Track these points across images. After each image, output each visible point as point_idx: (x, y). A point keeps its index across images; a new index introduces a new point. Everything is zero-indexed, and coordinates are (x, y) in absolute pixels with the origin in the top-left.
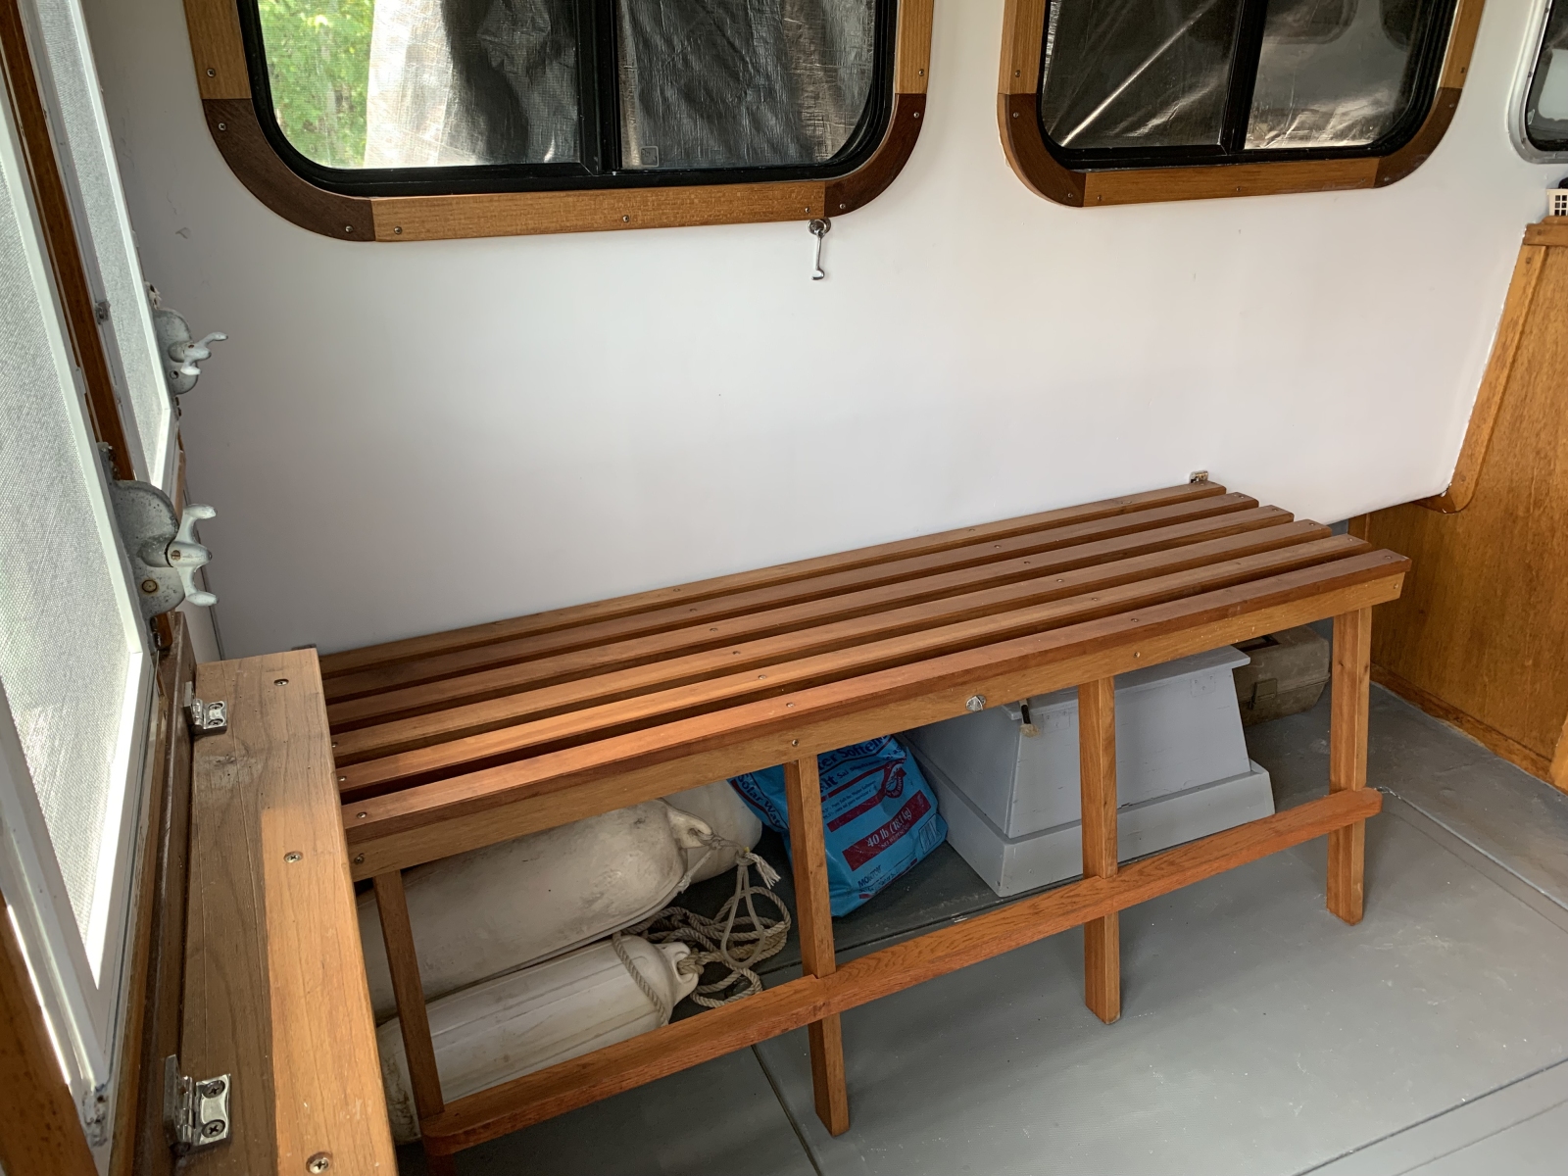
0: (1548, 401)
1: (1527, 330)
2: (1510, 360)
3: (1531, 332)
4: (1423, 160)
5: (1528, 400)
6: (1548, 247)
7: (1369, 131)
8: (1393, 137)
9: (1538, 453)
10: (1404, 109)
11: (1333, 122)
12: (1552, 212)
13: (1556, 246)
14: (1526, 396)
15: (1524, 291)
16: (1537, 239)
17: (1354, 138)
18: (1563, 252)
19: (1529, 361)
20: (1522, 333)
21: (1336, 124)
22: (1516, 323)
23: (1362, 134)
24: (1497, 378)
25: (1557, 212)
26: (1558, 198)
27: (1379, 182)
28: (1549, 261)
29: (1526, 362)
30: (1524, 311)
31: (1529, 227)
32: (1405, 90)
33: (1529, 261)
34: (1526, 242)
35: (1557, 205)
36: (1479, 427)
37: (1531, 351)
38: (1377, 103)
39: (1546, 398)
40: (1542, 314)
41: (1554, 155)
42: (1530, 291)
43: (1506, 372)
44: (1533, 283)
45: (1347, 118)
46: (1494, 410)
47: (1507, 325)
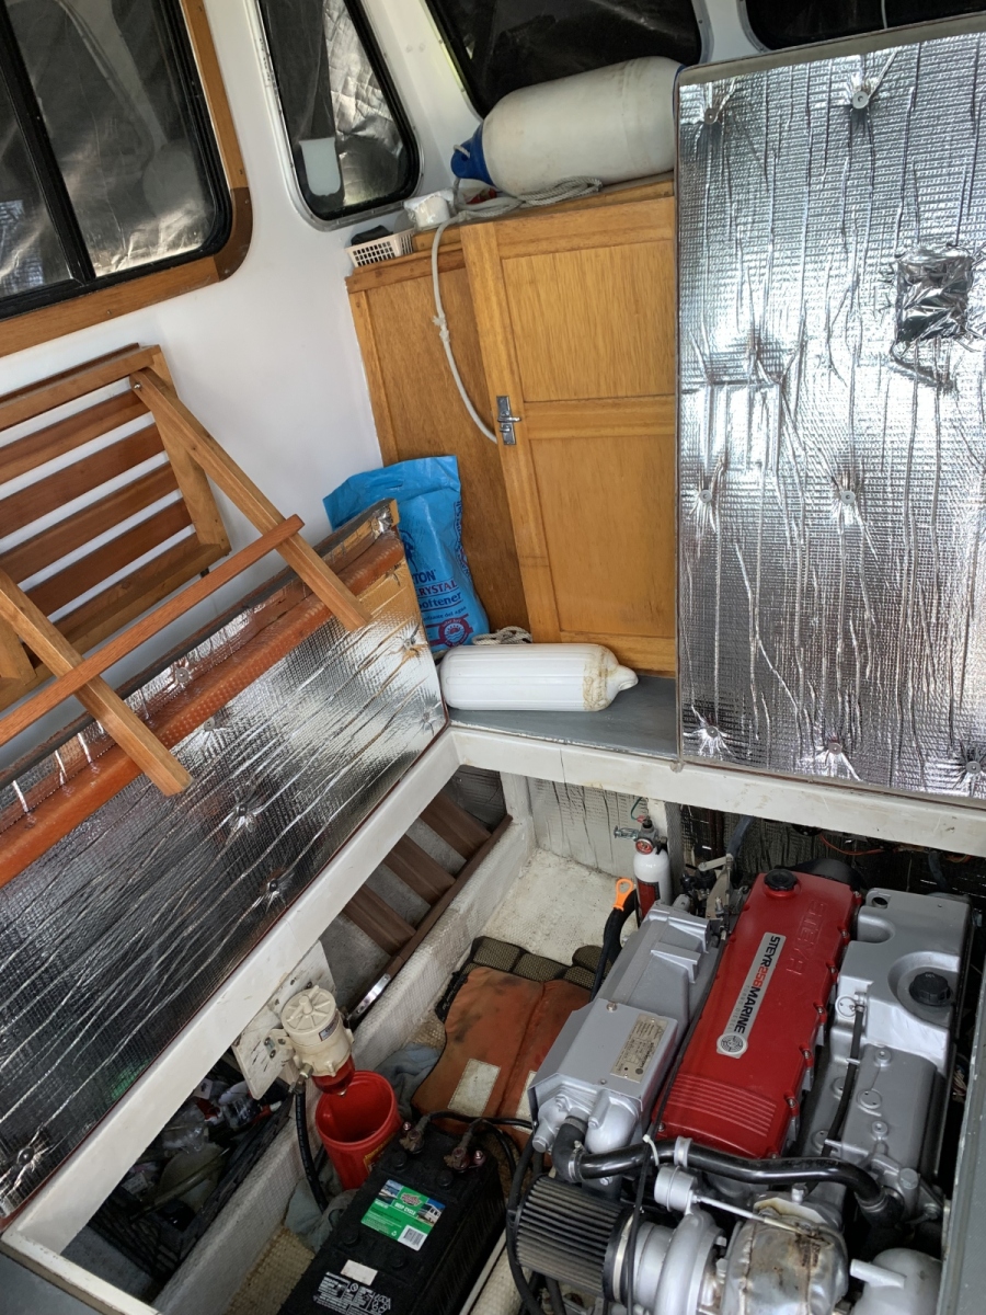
0: (418, 403)
1: (381, 356)
2: (381, 381)
3: (384, 357)
4: (246, 249)
5: (406, 407)
6: (366, 291)
7: (195, 237)
8: (216, 236)
9: (429, 442)
10: (213, 213)
11: (162, 236)
12: (357, 265)
13: (371, 289)
14: (403, 404)
15: (366, 328)
16: (356, 288)
17: (185, 245)
18: (377, 293)
19: (393, 378)
20: (379, 359)
21: (165, 238)
22: (372, 354)
23: (190, 241)
24: (380, 396)
25: (359, 264)
26: (355, 253)
27: (223, 276)
28: (371, 301)
29: (391, 379)
30: (373, 343)
31: (347, 279)
32: (207, 196)
33: (358, 305)
34: (350, 292)
35: (357, 258)
36: (385, 437)
37: (391, 371)
38: (189, 212)
39: (416, 401)
40: (385, 341)
41: (338, 222)
42: (370, 327)
43: (383, 391)
44: (369, 319)
45: (172, 230)
46: (388, 422)
47: (367, 357)
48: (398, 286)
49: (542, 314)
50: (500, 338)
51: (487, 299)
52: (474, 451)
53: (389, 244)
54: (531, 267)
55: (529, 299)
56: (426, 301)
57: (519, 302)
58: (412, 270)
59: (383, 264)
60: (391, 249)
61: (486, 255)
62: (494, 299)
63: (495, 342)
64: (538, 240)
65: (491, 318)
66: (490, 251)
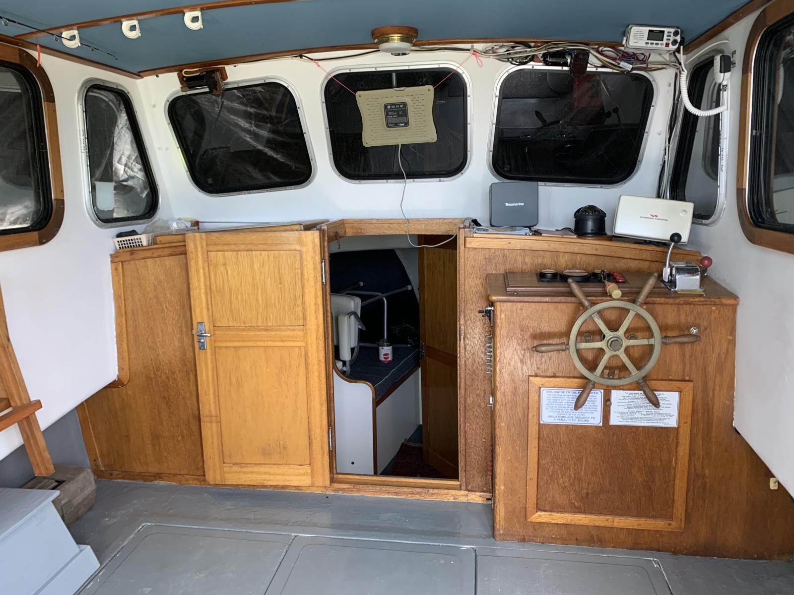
0: (146, 325)
1: (126, 299)
2: (124, 312)
3: (128, 299)
4: (57, 231)
5: (137, 327)
6: (122, 262)
7: (27, 220)
8: (40, 222)
9: (150, 348)
10: (40, 209)
11: (8, 217)
12: (118, 248)
13: (125, 261)
14: (136, 326)
15: (119, 282)
16: (116, 260)
17: (21, 224)
18: (129, 263)
19: (132, 311)
20: (125, 300)
21: (10, 217)
22: (121, 296)
23: (24, 221)
24: (121, 321)
25: (120, 248)
26: (118, 242)
27: (41, 243)
28: (124, 268)
29: (131, 311)
30: (122, 290)
31: (111, 255)
32: (38, 200)
33: (116, 269)
34: (112, 262)
35: (119, 245)
36: (121, 344)
37: (131, 306)
38: (26, 207)
39: (145, 324)
40: (130, 290)
41: (110, 225)
42: (121, 281)
43: (124, 318)
44: (121, 278)
45: (14, 215)
46: (125, 336)
47: (117, 298)
48: (143, 261)
49: (228, 281)
50: (203, 291)
51: (198, 271)
52: (178, 354)
53: (140, 239)
54: (224, 257)
55: (222, 273)
56: (159, 270)
57: (215, 275)
58: (153, 253)
59: (135, 249)
60: (141, 242)
61: (199, 249)
62: (201, 271)
63: (200, 294)
64: (230, 244)
65: (199, 281)
66: (202, 247)
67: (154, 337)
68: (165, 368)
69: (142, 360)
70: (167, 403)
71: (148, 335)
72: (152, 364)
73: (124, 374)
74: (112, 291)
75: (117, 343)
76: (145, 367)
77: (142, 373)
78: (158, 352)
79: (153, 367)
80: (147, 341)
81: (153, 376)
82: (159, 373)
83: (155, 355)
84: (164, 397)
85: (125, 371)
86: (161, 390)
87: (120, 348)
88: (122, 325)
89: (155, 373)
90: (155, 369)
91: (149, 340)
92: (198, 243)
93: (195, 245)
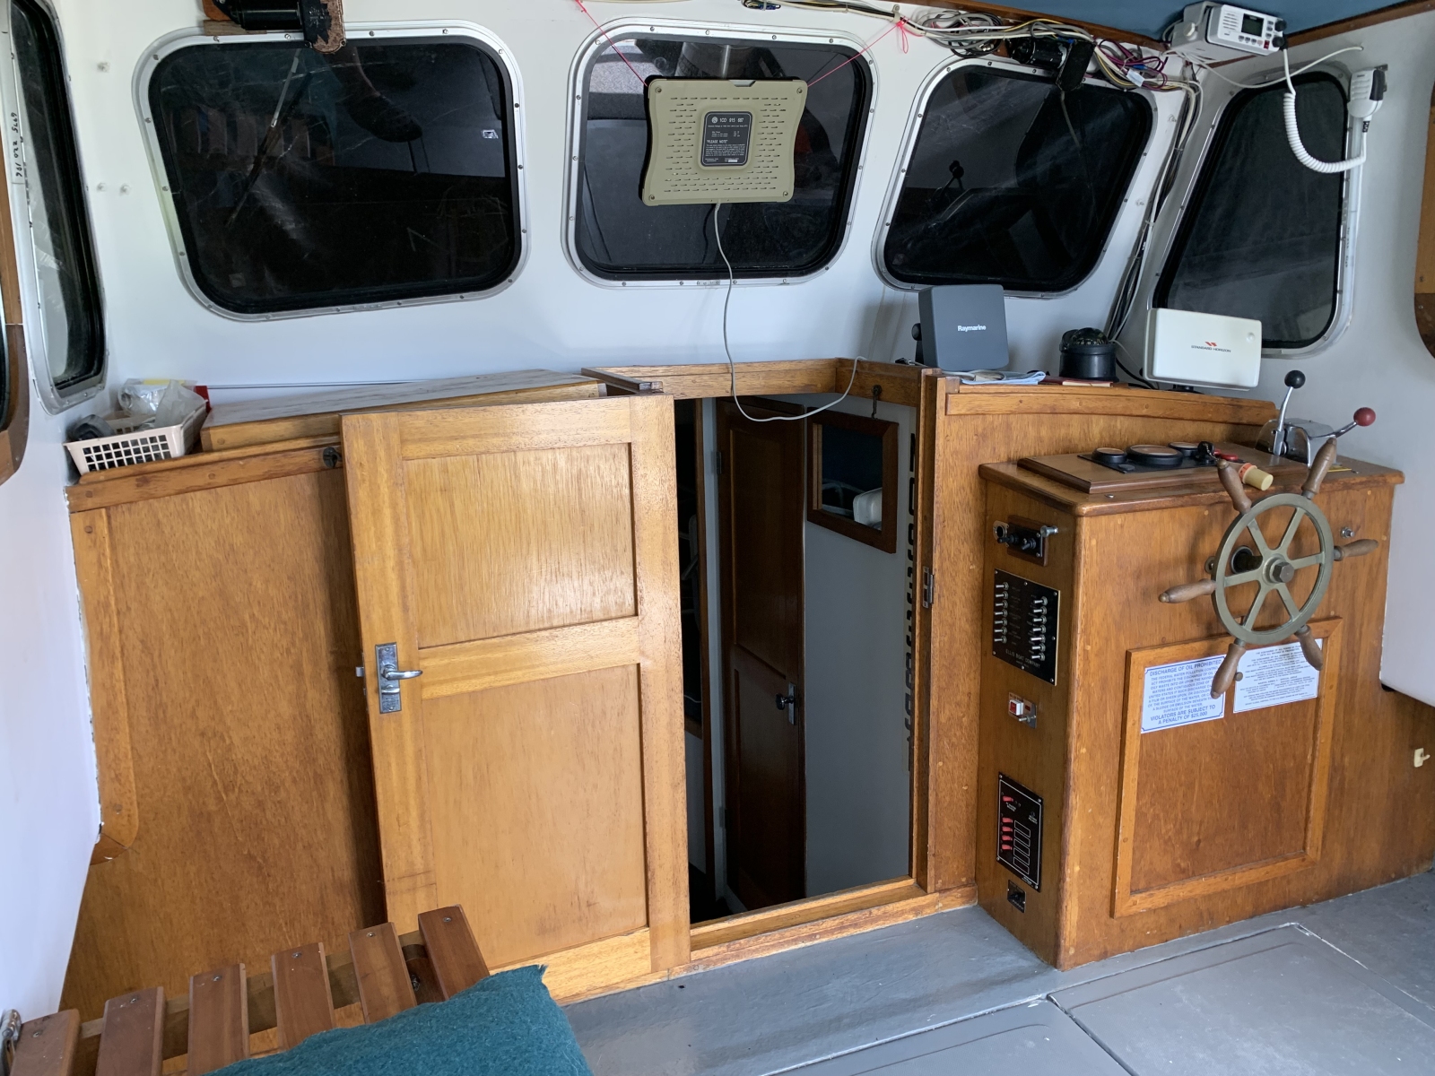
0: (189, 675)
1: (125, 609)
2: (116, 650)
3: (129, 609)
5: (161, 685)
6: (107, 508)
9: (203, 734)
12: (86, 470)
13: (116, 505)
14: (157, 681)
15: (100, 565)
16: (90, 503)
18: (129, 510)
19: (142, 642)
20: (119, 614)
22: (107, 605)
24: (111, 675)
25: (92, 468)
26: (87, 451)
27: (15, 465)
28: (116, 523)
29: (138, 644)
30: (111, 588)
31: (70, 490)
33: (90, 530)
34: (75, 510)
35: (89, 459)
36: (111, 740)
37: (139, 630)
39: (185, 673)
40: (133, 584)
42: (107, 564)
43: (118, 665)
44: (108, 551)
46: (122, 714)
47: (94, 611)
48: (177, 499)
49: (455, 529)
50: (391, 563)
51: (376, 512)
52: (289, 736)
53: (163, 438)
54: (445, 470)
55: (438, 510)
56: (228, 521)
57: (421, 517)
58: (212, 476)
59: (150, 467)
60: (165, 446)
61: (382, 453)
62: (387, 512)
63: (383, 571)
64: (464, 438)
65: (380, 537)
66: (388, 448)
67: (215, 702)
68: (250, 779)
69: (179, 770)
70: (260, 868)
71: (198, 702)
72: (211, 776)
73: (125, 821)
74: (77, 592)
75: (97, 738)
76: (187, 789)
77: (179, 808)
78: (228, 742)
79: (215, 783)
80: (193, 715)
81: (212, 807)
82: (232, 797)
83: (219, 751)
84: (251, 857)
85: (124, 812)
86: (240, 839)
87: (107, 751)
88: (113, 687)
89: (220, 799)
90: (220, 786)
91: (199, 713)
92: (378, 437)
93: (371, 445)
